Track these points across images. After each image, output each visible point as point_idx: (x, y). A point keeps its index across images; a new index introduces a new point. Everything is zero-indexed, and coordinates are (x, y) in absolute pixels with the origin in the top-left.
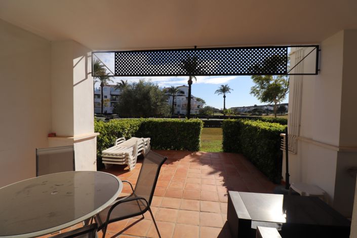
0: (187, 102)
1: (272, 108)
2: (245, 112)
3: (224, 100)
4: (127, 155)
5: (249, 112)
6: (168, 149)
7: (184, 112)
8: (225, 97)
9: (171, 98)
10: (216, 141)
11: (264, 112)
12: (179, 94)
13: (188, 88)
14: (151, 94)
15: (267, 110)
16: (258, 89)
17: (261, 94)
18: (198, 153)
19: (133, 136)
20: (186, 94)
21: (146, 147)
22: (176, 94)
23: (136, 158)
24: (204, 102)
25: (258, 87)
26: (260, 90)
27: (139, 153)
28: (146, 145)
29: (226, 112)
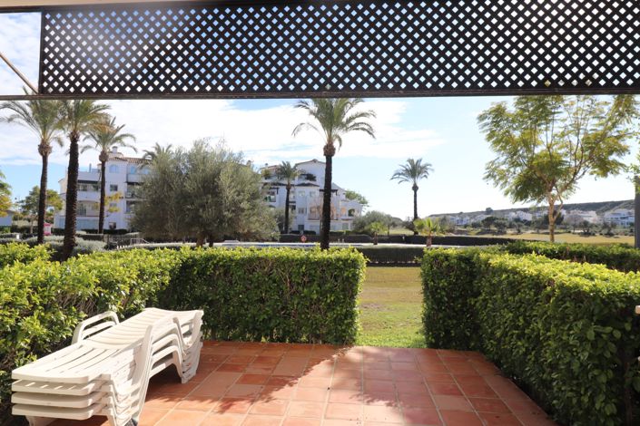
0: (321, 202)
1: (529, 217)
2: (465, 226)
3: (415, 196)
4: (104, 382)
5: (475, 226)
6: (263, 339)
7: (315, 225)
8: (415, 188)
9: (283, 190)
10: (401, 305)
11: (511, 226)
12: (302, 182)
13: (325, 166)
14: (224, 180)
15: (517, 220)
16: (504, 167)
17: (511, 180)
18: (352, 354)
19: (149, 304)
20: (320, 182)
21: (187, 340)
22: (296, 181)
23: (143, 384)
24: (364, 202)
25: (504, 163)
26: (508, 171)
27: (156, 365)
28: (188, 334)
29: (421, 227)
